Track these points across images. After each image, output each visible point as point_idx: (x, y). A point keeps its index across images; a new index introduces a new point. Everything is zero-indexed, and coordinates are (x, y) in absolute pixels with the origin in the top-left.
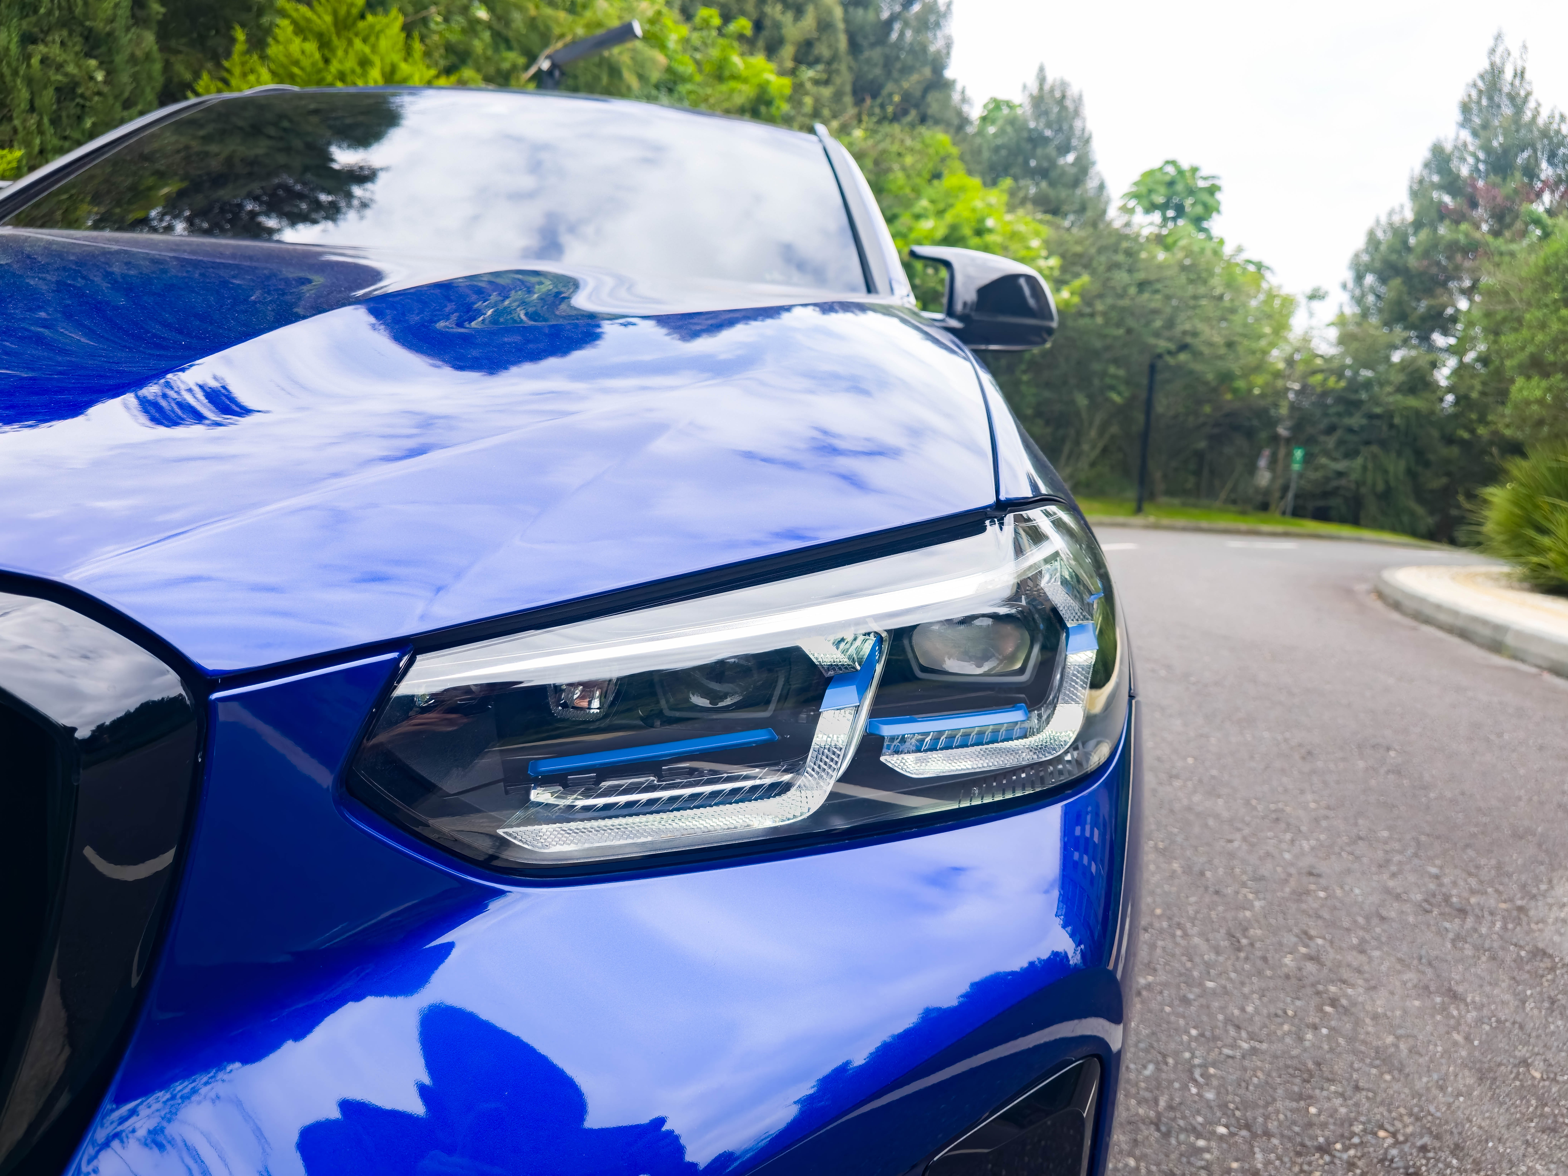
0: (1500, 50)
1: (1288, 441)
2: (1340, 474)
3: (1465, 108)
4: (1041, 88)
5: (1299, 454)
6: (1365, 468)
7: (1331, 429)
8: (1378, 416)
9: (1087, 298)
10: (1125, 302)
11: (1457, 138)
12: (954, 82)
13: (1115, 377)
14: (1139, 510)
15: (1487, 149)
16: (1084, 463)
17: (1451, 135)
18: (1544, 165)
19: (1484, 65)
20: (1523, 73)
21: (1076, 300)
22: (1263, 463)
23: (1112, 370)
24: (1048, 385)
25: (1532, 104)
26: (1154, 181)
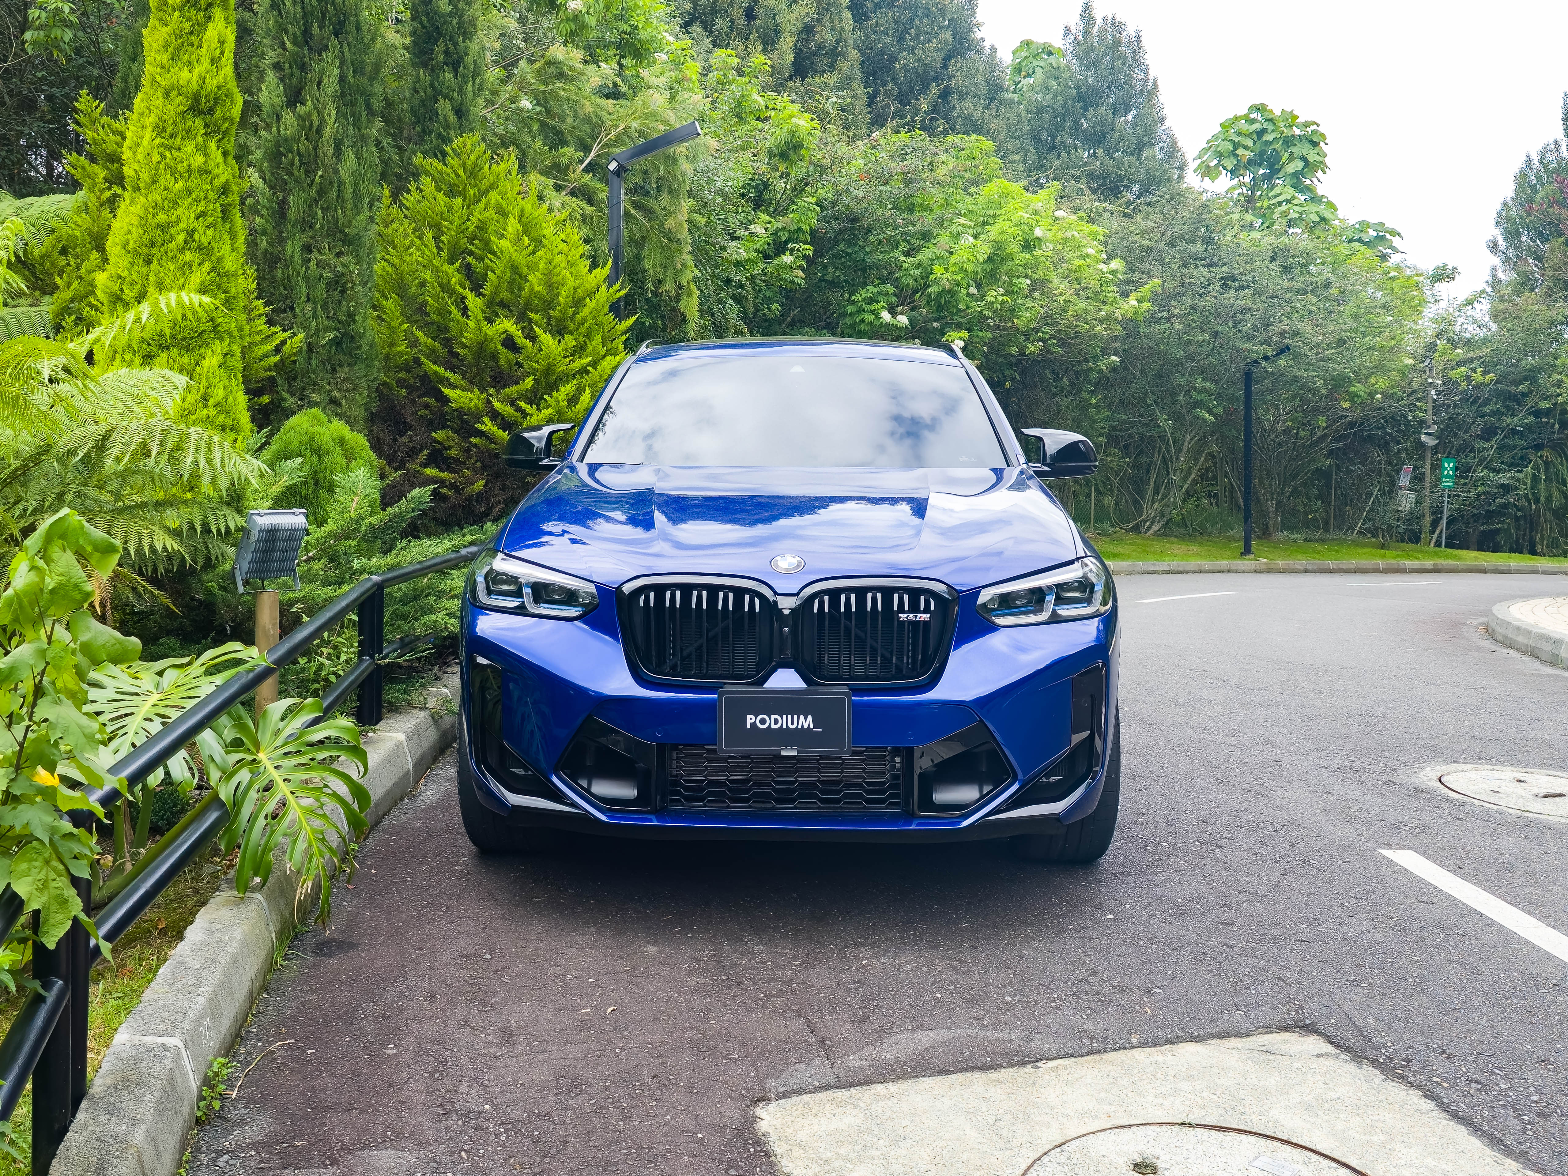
1: (1435, 449)
2: (1506, 489)
4: (1086, 33)
5: (1449, 467)
6: (1535, 479)
7: (1488, 433)
8: (1548, 412)
9: (1162, 299)
10: (1207, 302)
13: (1204, 390)
14: (1247, 550)
16: (1176, 497)
21: (1146, 305)
22: (1404, 481)
23: (1199, 382)
24: (1123, 404)
26: (1239, 134)
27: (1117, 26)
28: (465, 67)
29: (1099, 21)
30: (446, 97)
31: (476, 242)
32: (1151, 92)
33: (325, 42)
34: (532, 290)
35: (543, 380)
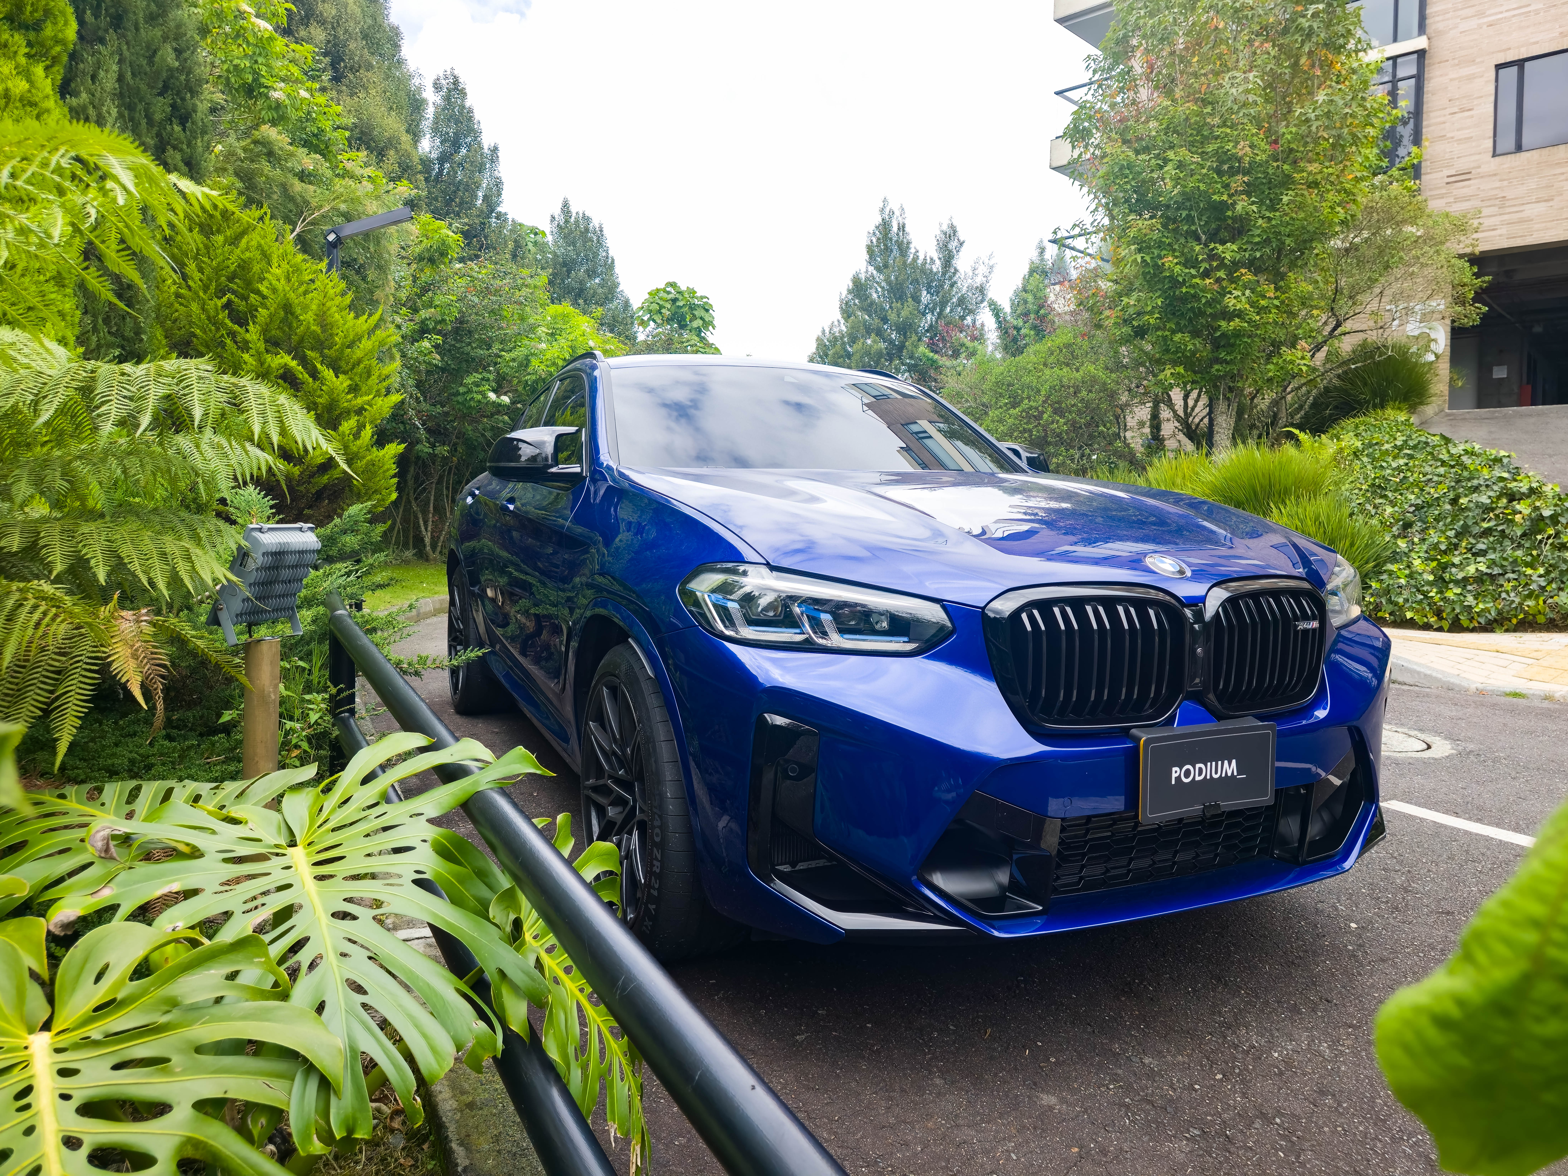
0: (887, 210)
3: (870, 250)
4: (567, 222)
11: (867, 272)
12: (506, 214)
15: (889, 283)
17: (863, 270)
18: (924, 293)
19: (878, 220)
20: (904, 227)
25: (913, 251)
26: (661, 299)
27: (587, 219)
28: (193, 123)
29: (574, 215)
30: (175, 148)
31: (237, 280)
32: (610, 266)
33: (100, 33)
34: (309, 328)
35: (326, 415)
